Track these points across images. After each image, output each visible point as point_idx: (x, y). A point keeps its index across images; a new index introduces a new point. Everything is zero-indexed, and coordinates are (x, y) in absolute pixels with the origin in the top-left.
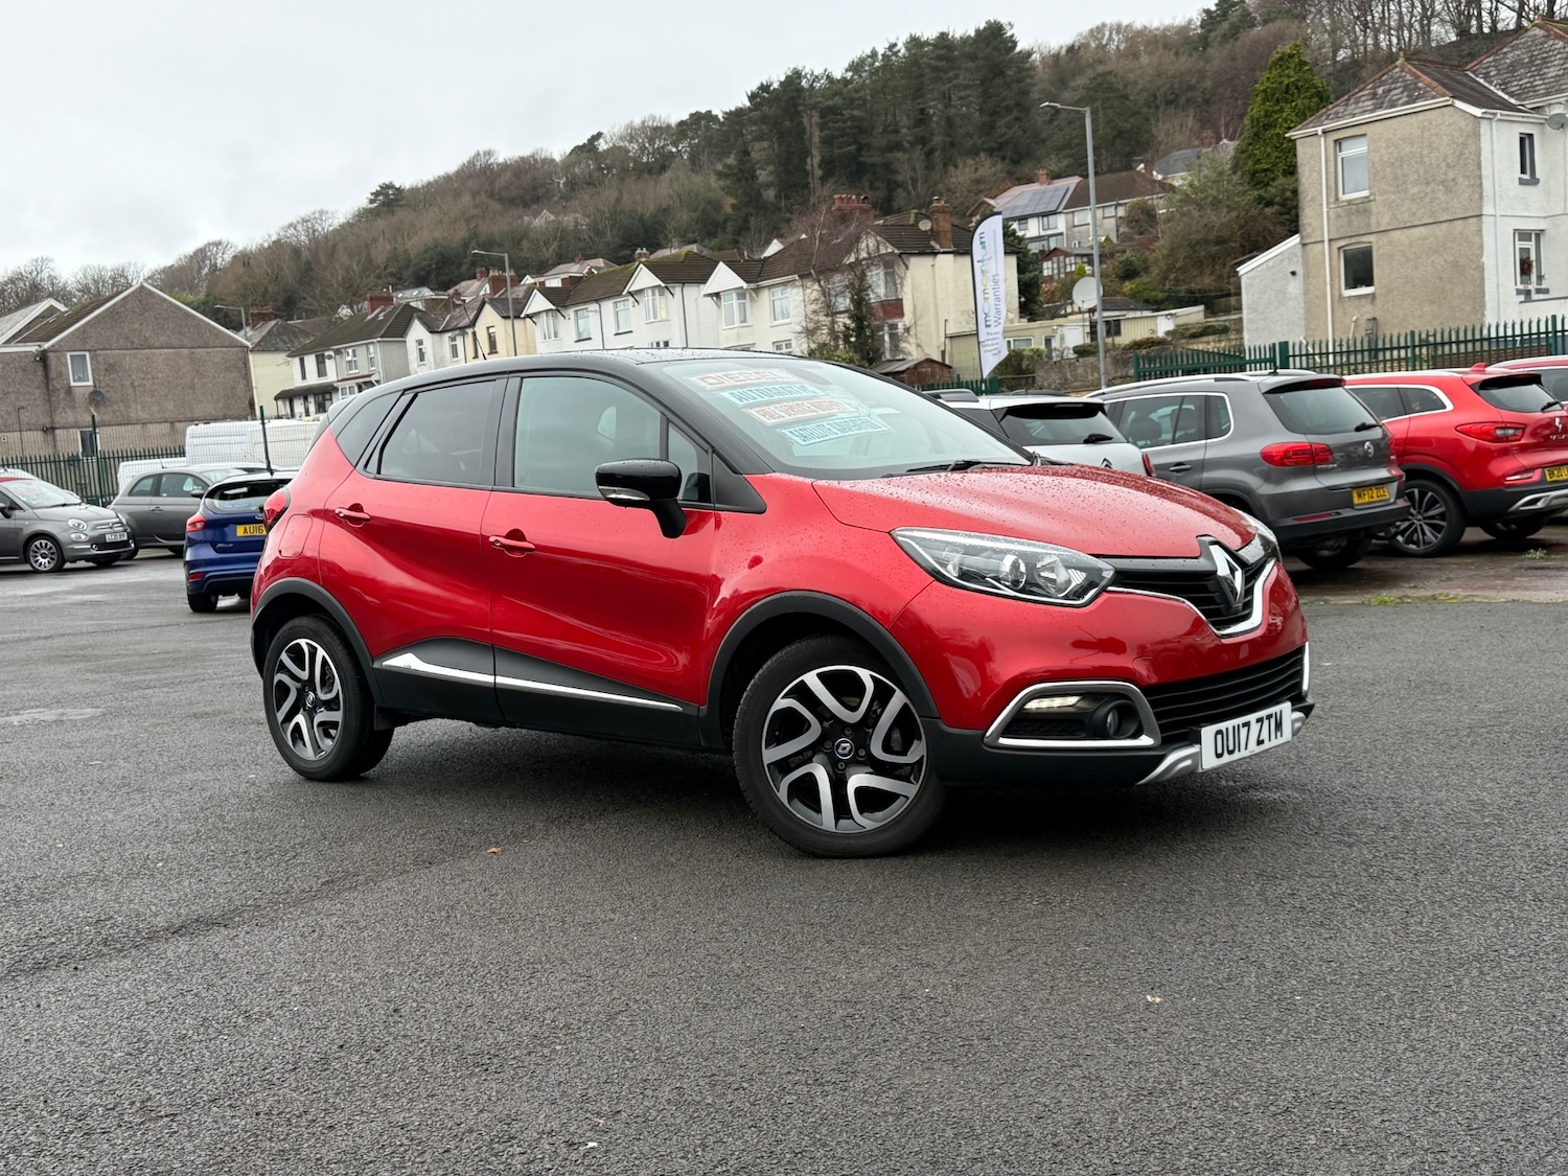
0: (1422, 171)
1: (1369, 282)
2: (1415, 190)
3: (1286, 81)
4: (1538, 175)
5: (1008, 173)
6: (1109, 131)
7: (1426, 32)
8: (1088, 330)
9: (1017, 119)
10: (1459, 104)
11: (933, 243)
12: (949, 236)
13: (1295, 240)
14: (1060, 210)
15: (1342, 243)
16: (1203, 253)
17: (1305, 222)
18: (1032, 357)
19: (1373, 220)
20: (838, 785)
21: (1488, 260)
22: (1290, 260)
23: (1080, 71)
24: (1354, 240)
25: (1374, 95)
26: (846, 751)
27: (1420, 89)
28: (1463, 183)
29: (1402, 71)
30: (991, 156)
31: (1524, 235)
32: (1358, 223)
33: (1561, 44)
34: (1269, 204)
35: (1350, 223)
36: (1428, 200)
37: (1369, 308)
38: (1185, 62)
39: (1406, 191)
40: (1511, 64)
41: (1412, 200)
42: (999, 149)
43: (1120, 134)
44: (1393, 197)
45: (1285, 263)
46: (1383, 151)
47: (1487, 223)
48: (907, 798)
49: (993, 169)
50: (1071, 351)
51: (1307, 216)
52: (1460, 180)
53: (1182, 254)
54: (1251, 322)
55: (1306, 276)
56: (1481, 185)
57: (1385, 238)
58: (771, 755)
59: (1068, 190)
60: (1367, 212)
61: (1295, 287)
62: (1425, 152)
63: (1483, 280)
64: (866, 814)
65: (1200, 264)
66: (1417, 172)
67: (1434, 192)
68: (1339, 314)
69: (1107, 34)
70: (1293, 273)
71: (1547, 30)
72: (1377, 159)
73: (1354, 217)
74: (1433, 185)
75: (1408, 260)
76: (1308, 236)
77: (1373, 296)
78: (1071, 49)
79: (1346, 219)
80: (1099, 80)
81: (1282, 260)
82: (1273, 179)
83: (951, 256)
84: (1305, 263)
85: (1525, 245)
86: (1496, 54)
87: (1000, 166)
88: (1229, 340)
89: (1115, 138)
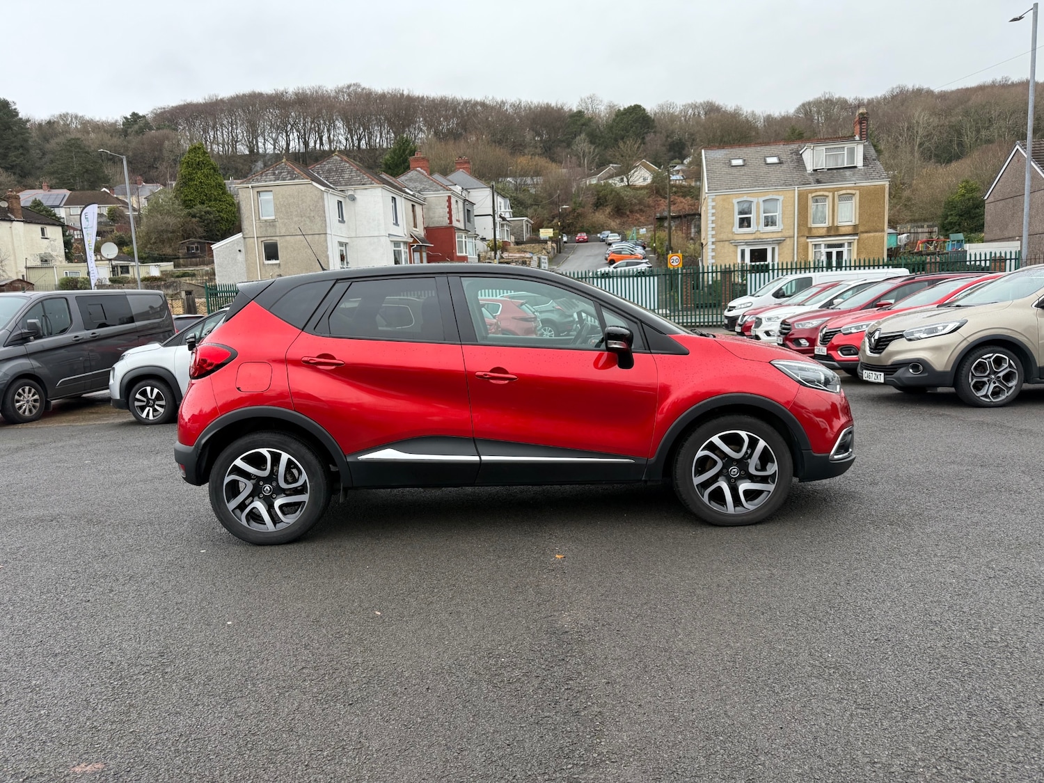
0: (299, 211)
1: (277, 258)
2: (297, 219)
3: (198, 160)
4: (345, 219)
5: (18, 182)
6: (81, 169)
7: (234, 147)
8: (111, 270)
9: (22, 154)
10: (314, 184)
11: (9, 215)
12: (20, 212)
13: (240, 235)
14: (61, 205)
15: (263, 239)
16: (165, 237)
17: (245, 227)
18: (83, 282)
19: (278, 230)
20: (734, 491)
21: (330, 253)
22: (238, 245)
23: (56, 135)
24: (269, 238)
25: (274, 174)
26: (736, 473)
27: (295, 174)
28: (318, 219)
29: (286, 165)
30: (7, 171)
31: (341, 244)
32: (270, 231)
33: (348, 165)
34: (194, 216)
35: (266, 230)
36: (302, 224)
37: (277, 270)
38: (116, 141)
39: (292, 219)
40: (328, 170)
41: (295, 223)
42: (11, 169)
43: (87, 171)
44: (286, 221)
45: (235, 245)
46: (281, 200)
47: (328, 236)
48: (770, 492)
49: (9, 178)
50: (108, 280)
51: (246, 225)
52: (316, 217)
53: (153, 237)
54: (220, 272)
55: (246, 252)
56: (325, 220)
57: (283, 239)
58: (697, 480)
59: (65, 195)
60: (274, 226)
61: (240, 257)
62: (300, 203)
63: (328, 262)
64: (749, 502)
65: (163, 242)
66: (297, 211)
67: (305, 221)
68: (263, 272)
69: (70, 119)
70: (240, 251)
71: (341, 158)
72: (278, 203)
73: (268, 228)
74: (304, 218)
75: (294, 250)
76: (246, 234)
77: (279, 264)
78: (49, 123)
79: (264, 229)
80: (73, 142)
81: (234, 244)
82: (195, 205)
83: (22, 223)
84: (246, 246)
85: (342, 248)
86: (320, 164)
87: (13, 177)
88: (197, 280)
89: (84, 173)
